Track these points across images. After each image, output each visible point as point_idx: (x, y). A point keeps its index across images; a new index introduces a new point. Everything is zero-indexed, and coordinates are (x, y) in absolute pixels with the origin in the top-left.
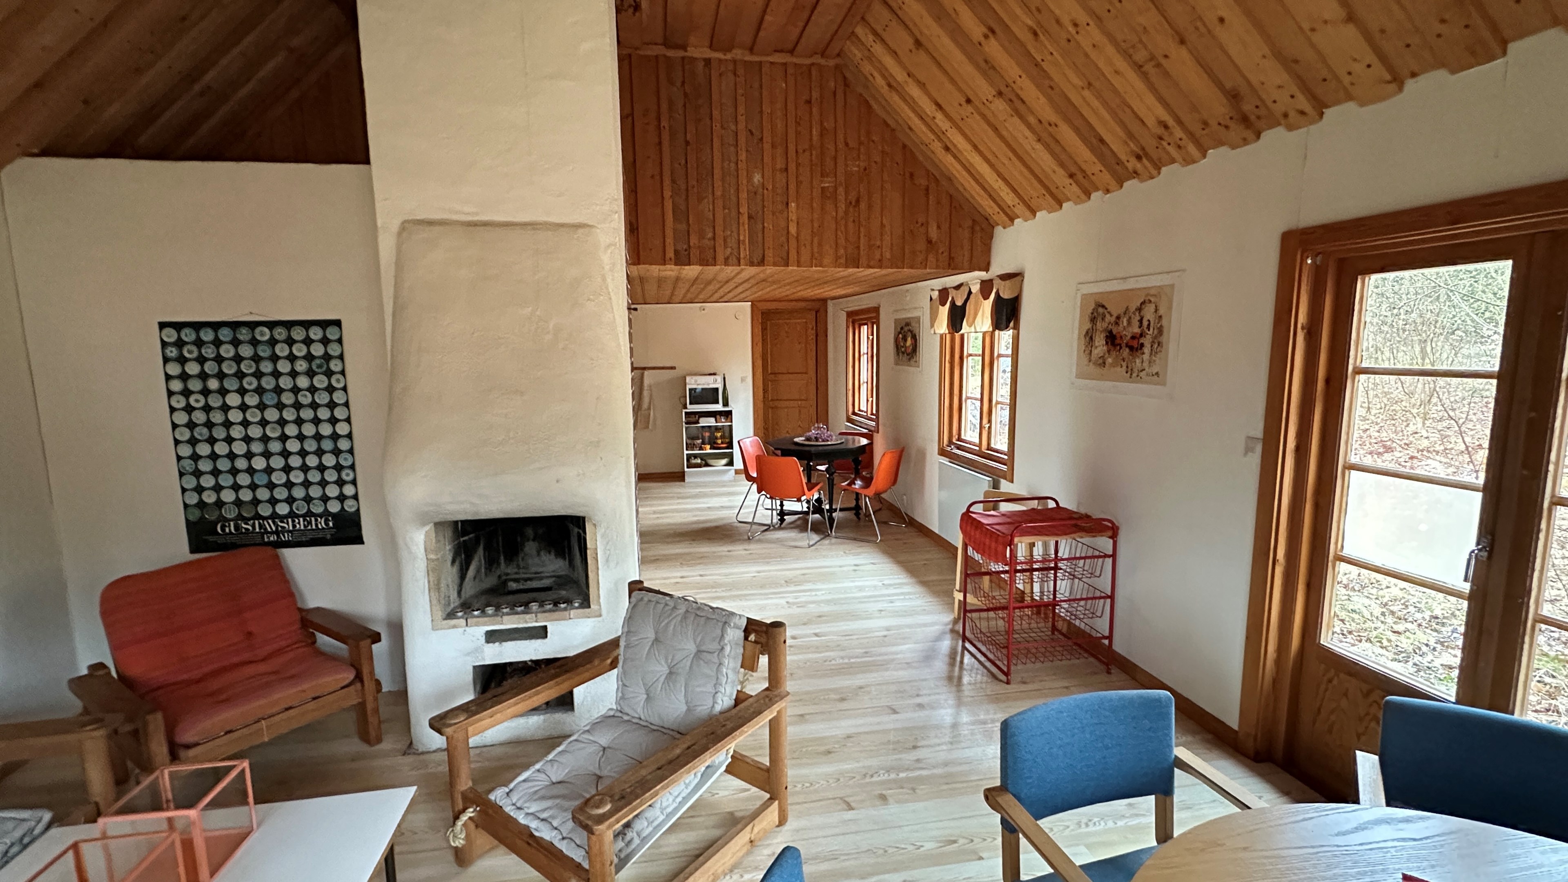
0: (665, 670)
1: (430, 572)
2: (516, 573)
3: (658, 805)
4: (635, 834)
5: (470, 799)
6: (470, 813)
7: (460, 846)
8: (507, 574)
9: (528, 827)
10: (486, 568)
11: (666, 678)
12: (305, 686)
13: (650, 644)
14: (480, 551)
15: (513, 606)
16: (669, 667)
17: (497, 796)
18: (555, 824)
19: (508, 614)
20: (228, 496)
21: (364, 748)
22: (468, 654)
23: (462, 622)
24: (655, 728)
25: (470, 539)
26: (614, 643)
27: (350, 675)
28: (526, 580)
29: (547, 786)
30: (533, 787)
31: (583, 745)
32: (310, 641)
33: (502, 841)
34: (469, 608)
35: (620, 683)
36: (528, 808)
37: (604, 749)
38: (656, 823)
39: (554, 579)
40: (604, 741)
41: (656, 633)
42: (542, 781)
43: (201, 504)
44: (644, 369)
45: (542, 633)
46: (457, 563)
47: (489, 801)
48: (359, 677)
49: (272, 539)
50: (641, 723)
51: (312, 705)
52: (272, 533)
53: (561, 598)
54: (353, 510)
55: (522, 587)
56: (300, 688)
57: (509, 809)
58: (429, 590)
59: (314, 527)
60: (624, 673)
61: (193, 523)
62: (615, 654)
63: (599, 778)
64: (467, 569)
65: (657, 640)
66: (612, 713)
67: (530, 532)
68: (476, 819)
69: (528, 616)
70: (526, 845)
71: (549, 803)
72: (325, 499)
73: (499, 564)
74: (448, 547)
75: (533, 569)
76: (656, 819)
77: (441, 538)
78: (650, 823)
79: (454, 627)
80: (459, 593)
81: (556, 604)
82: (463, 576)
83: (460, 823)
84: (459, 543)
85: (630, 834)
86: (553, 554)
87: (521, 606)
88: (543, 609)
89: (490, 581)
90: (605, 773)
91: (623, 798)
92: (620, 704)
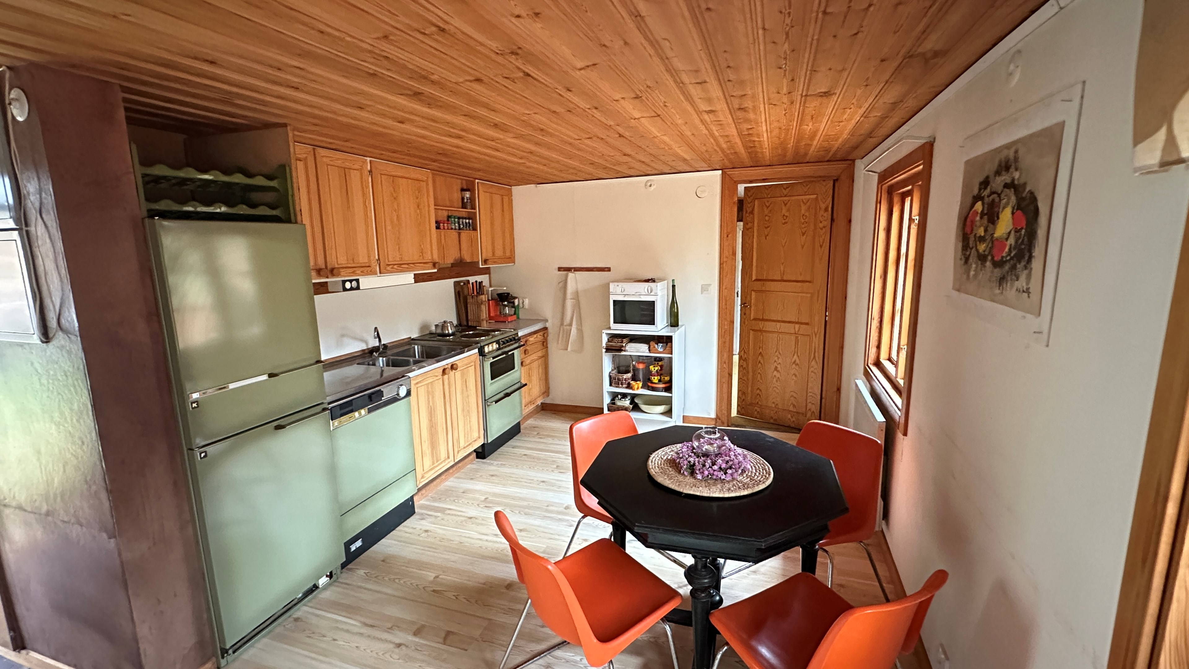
44: (569, 269)
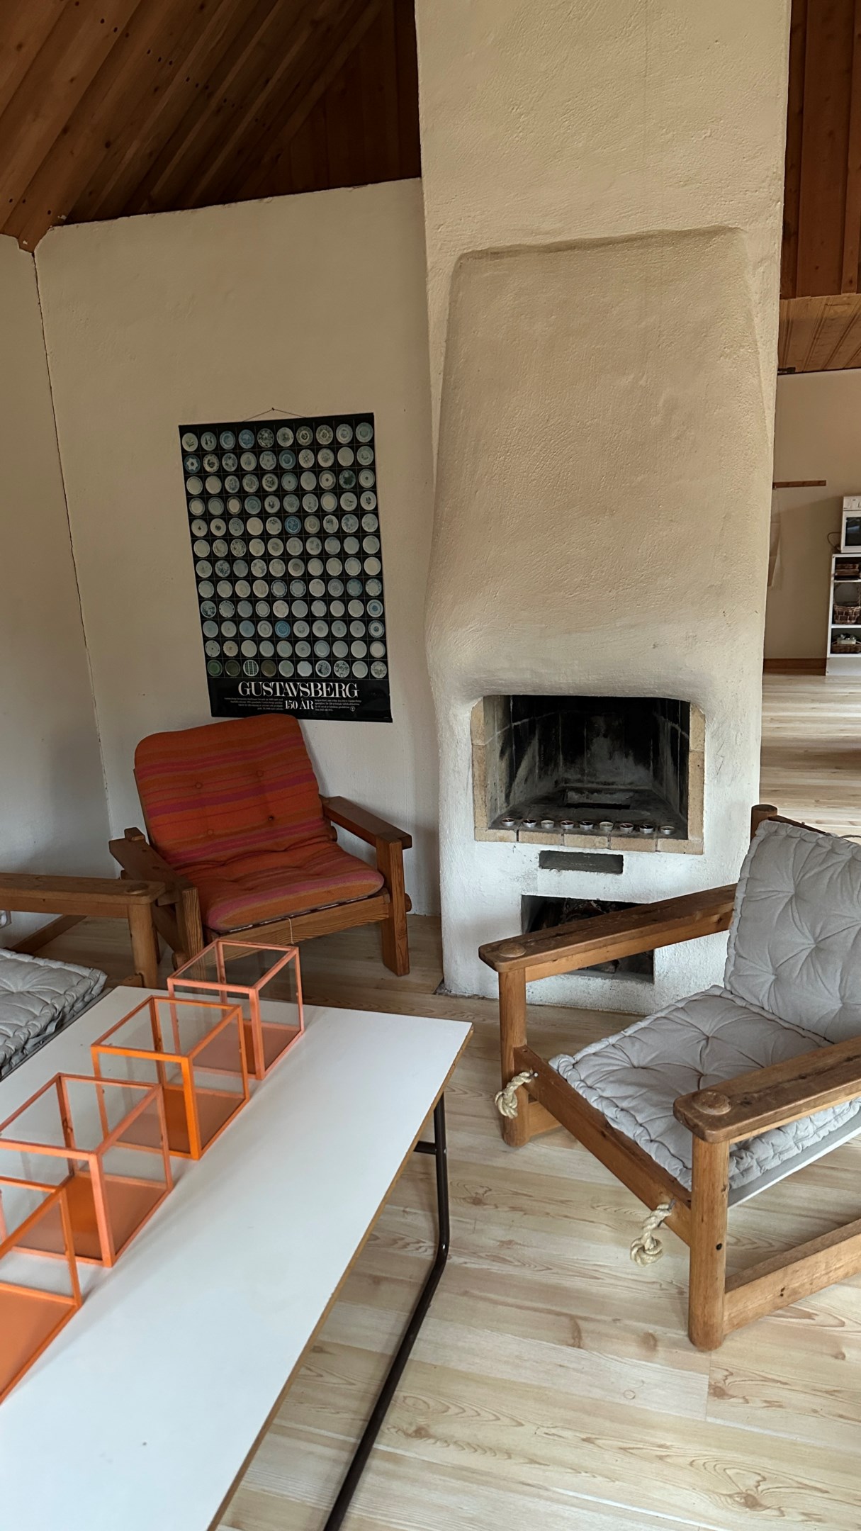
0: (809, 943)
1: (476, 763)
2: (579, 781)
3: (791, 1132)
4: (755, 1163)
5: (526, 1060)
6: (524, 1078)
7: (510, 1116)
8: (567, 781)
9: (603, 1114)
10: (541, 769)
11: (810, 955)
12: (332, 887)
13: (786, 900)
14: (535, 744)
15: (577, 823)
16: (815, 940)
17: (560, 1064)
18: (640, 1120)
19: (570, 832)
20: (249, 650)
21: (389, 976)
22: (518, 879)
23: (512, 834)
24: (786, 1025)
25: (522, 724)
26: (726, 894)
27: (377, 883)
28: (592, 791)
29: (626, 1068)
30: (609, 1065)
31: (675, 1026)
32: (331, 837)
33: (566, 1124)
34: (520, 818)
35: (733, 951)
36: (603, 1090)
37: (708, 1038)
38: (785, 1157)
39: (631, 794)
40: (708, 1027)
41: (797, 886)
42: (618, 1061)
43: (222, 658)
45: (615, 865)
46: (506, 756)
47: (550, 1069)
48: (387, 887)
49: (293, 706)
50: (765, 1014)
51: (338, 911)
52: (293, 699)
53: (644, 820)
54: (382, 676)
55: (586, 801)
56: (326, 889)
57: (575, 1085)
58: (473, 787)
59: (337, 696)
60: (740, 936)
61: (215, 679)
62: (726, 908)
63: (701, 1075)
64: (518, 768)
65: (797, 897)
66: (718, 993)
67: (600, 722)
68: (532, 1087)
69: (597, 839)
70: (601, 1137)
71: (630, 1091)
72: (350, 660)
73: (556, 765)
74: (498, 733)
75: (603, 778)
76: (787, 1150)
77: (491, 721)
78: (778, 1154)
79: (502, 840)
80: (507, 796)
81: (637, 827)
82: (512, 775)
83: (512, 1088)
84: (510, 729)
85: (748, 1161)
86: (631, 758)
87: (588, 824)
88: (617, 833)
89: (545, 787)
90: (709, 1070)
91: (747, 1103)
92: (730, 983)
